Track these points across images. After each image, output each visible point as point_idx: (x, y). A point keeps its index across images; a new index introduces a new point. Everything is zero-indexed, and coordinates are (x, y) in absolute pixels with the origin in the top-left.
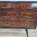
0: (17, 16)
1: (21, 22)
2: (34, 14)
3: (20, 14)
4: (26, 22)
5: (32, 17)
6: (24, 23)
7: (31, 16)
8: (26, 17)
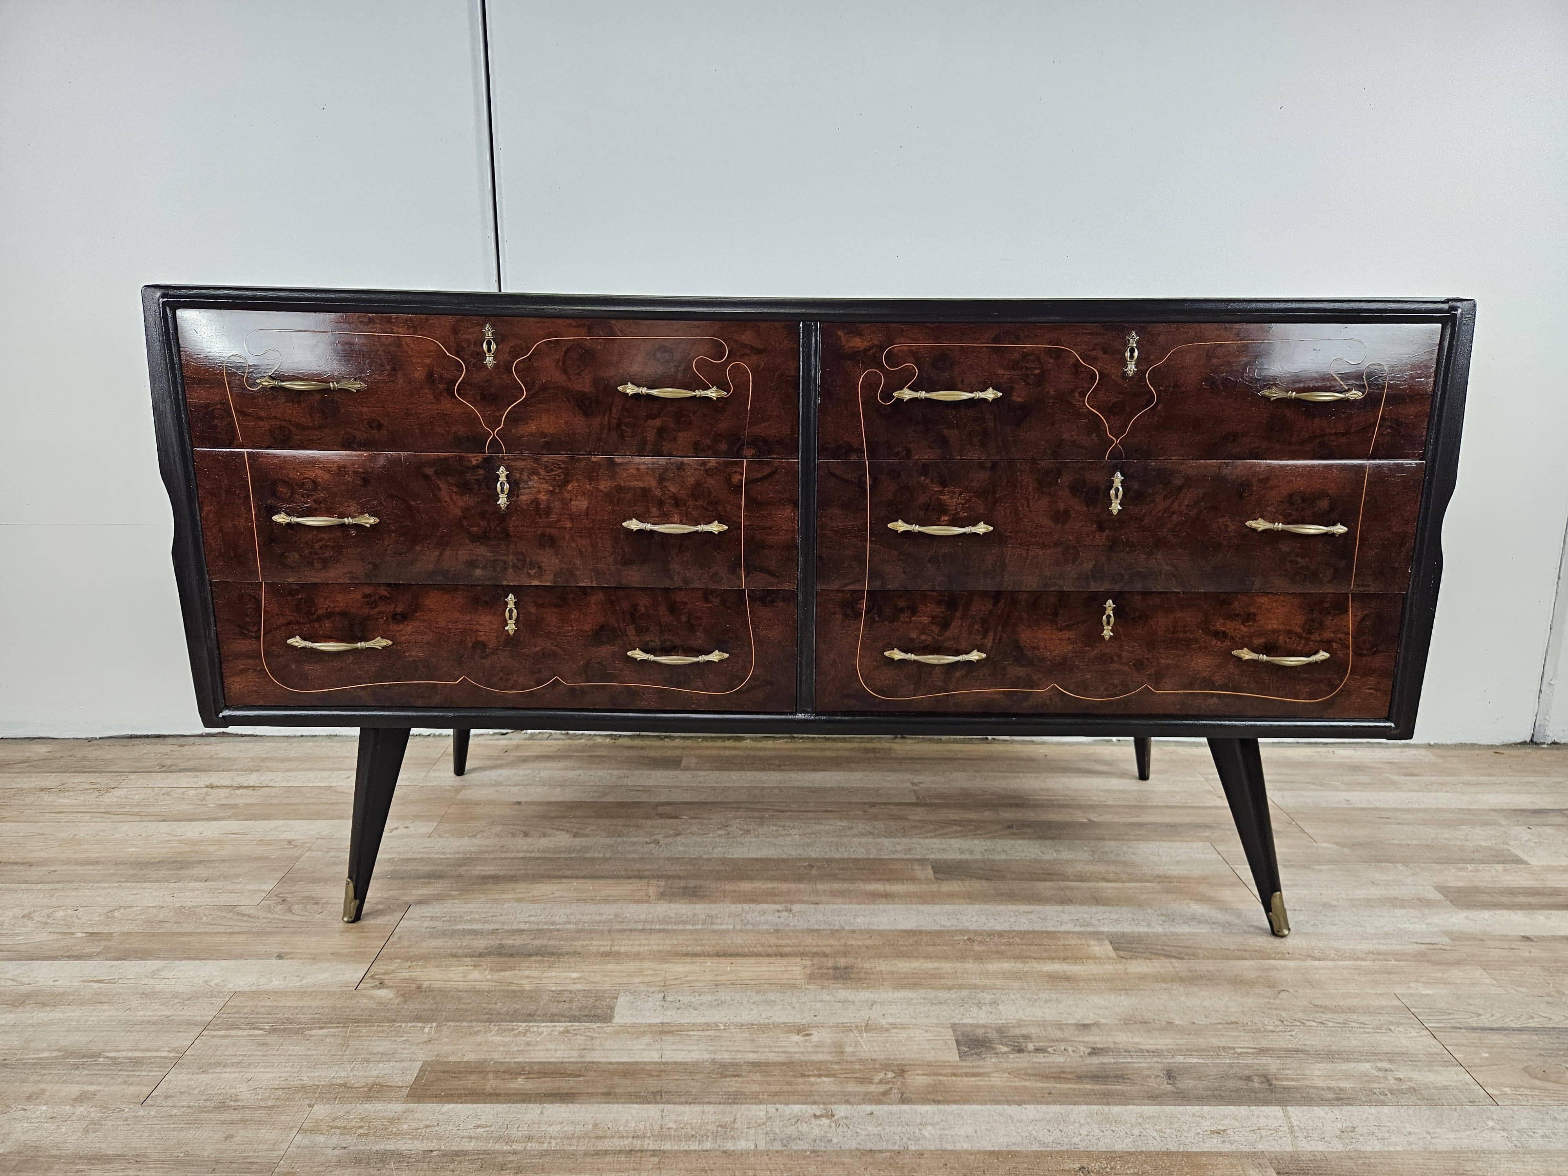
0: (1116, 507)
1: (1162, 622)
2: (1378, 474)
3: (1164, 477)
4: (1249, 618)
5: (1340, 529)
6: (1219, 625)
7: (1324, 504)
8: (1261, 525)
